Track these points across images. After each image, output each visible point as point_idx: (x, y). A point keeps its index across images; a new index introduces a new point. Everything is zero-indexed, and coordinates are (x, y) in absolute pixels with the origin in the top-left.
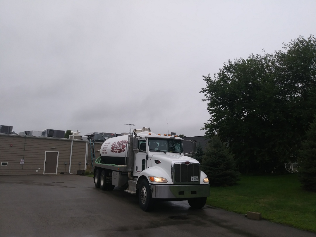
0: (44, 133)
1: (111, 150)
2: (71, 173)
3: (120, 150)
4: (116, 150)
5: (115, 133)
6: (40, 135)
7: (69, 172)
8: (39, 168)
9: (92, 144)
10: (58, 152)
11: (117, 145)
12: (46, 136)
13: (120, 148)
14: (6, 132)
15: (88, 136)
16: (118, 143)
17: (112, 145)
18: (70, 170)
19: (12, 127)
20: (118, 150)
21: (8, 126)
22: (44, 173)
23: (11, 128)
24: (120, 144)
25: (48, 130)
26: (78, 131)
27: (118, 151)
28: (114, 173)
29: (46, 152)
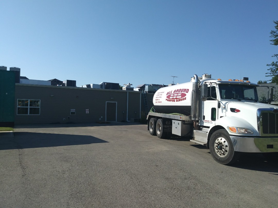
0: (101, 86)
1: (166, 99)
3: (178, 98)
4: (173, 99)
6: (99, 88)
7: (127, 120)
8: (102, 117)
9: (144, 95)
10: (117, 102)
11: (174, 94)
12: (104, 88)
13: (178, 97)
14: (71, 86)
15: (139, 87)
16: (174, 92)
17: (167, 94)
18: (127, 119)
20: (176, 98)
23: (75, 82)
24: (178, 92)
25: (105, 83)
26: (130, 83)
27: (175, 100)
28: (174, 123)
29: (106, 102)
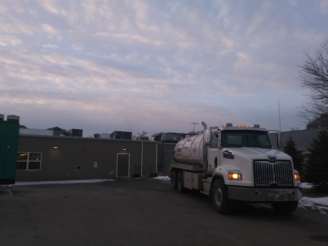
0: (112, 135)
2: (143, 176)
5: (182, 133)
6: (108, 138)
7: (141, 175)
8: (112, 172)
9: (161, 145)
10: (129, 154)
12: (114, 138)
14: (77, 135)
15: (155, 136)
18: (142, 173)
19: (82, 130)
21: (78, 130)
22: (117, 177)
25: (116, 131)
26: (144, 132)
29: (118, 154)
